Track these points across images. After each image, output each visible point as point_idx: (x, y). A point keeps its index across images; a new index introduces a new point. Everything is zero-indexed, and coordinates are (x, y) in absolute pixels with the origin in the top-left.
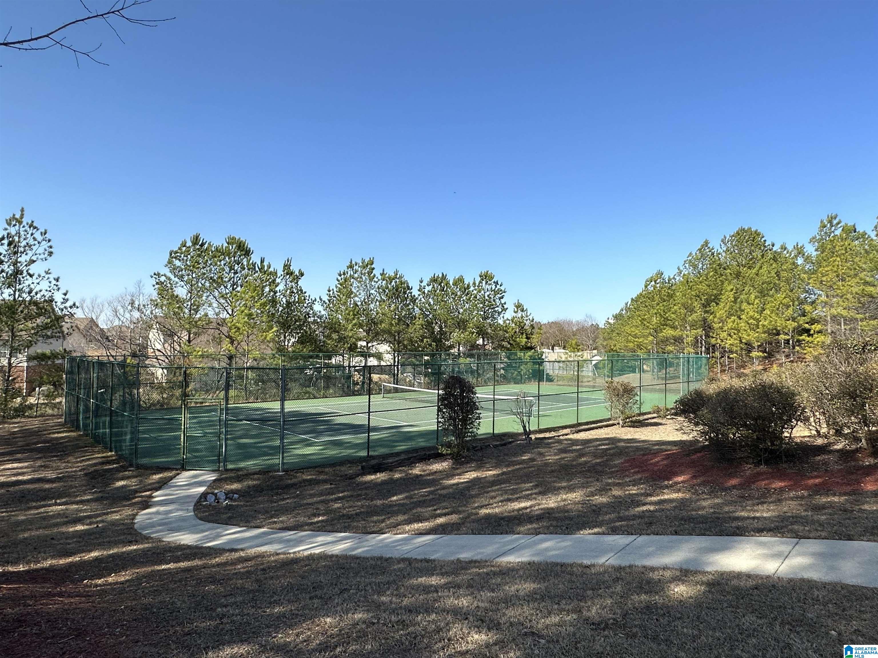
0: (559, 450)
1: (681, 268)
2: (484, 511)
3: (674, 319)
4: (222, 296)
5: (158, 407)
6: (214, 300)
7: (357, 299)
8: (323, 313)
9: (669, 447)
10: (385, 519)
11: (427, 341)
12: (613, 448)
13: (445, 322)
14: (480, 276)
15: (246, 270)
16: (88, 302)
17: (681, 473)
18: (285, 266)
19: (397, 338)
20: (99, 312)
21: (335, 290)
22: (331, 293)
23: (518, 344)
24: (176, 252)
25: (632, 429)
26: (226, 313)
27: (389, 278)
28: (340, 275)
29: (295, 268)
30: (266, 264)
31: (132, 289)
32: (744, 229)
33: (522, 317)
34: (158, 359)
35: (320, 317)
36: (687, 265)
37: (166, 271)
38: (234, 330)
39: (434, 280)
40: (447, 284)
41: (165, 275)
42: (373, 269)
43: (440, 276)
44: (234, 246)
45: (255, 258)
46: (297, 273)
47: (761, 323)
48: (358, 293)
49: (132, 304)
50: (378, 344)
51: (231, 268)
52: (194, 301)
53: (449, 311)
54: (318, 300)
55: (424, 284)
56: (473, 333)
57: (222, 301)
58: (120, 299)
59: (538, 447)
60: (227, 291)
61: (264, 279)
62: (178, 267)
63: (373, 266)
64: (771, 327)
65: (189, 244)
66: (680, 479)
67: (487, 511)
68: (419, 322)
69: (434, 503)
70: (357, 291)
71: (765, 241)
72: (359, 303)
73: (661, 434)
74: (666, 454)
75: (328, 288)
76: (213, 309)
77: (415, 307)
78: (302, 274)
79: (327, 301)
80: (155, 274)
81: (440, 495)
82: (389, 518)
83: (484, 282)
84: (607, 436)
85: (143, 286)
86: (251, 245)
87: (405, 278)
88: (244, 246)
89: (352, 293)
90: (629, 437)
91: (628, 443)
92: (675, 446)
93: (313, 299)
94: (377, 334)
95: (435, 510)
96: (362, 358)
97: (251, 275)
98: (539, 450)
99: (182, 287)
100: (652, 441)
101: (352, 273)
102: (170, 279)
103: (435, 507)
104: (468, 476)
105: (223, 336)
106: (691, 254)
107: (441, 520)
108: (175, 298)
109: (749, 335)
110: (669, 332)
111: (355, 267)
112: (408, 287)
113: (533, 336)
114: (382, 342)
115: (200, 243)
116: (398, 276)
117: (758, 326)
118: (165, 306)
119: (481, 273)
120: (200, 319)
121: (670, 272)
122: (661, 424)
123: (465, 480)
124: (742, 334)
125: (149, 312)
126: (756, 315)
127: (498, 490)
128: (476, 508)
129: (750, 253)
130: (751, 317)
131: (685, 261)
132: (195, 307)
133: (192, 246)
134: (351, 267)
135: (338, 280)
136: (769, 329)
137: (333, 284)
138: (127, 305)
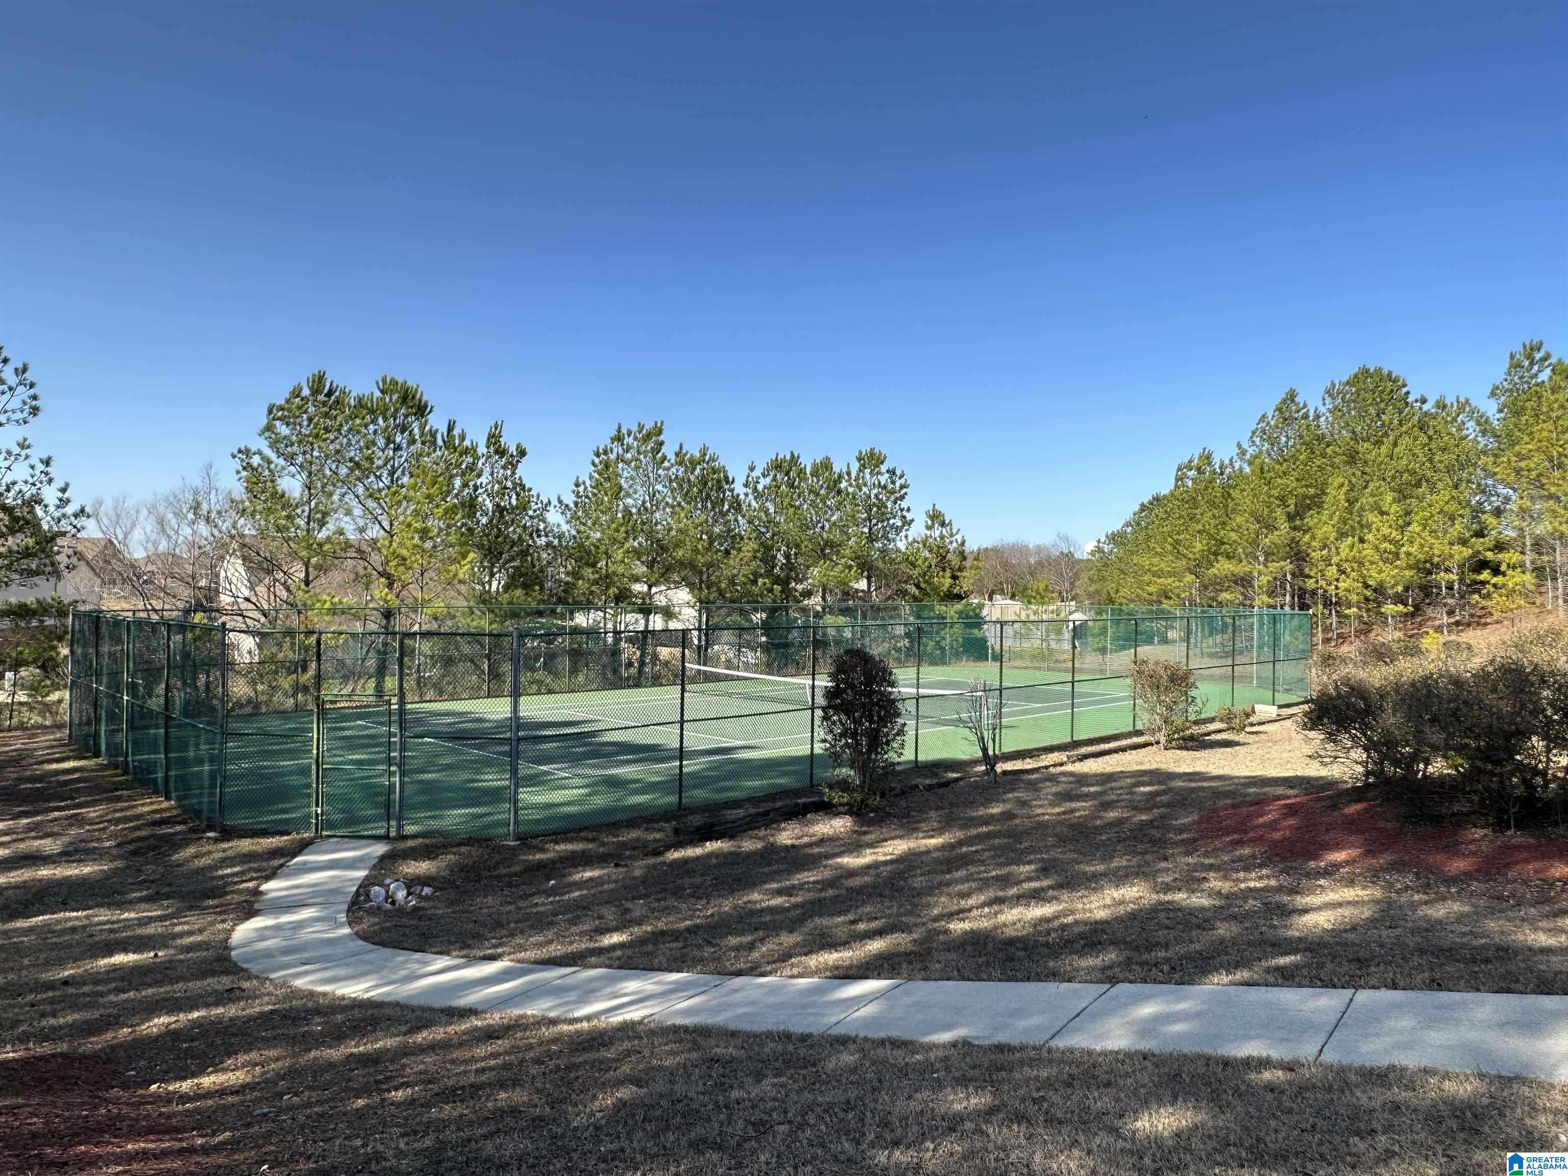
0: (1056, 794)
1: (1245, 445)
2: (958, 927)
3: (1235, 541)
4: (371, 496)
5: (248, 710)
6: (355, 503)
7: (630, 501)
8: (565, 527)
9: (1280, 791)
10: (754, 941)
11: (765, 584)
12: (1165, 792)
13: (797, 546)
14: (859, 460)
15: (419, 445)
16: (108, 505)
17: (1338, 846)
18: (491, 436)
19: (705, 577)
20: (129, 525)
21: (588, 483)
22: (581, 489)
23: (935, 589)
24: (281, 408)
25: (1185, 753)
26: (377, 527)
27: (691, 461)
28: (598, 455)
29: (509, 442)
30: (456, 432)
31: (196, 481)
32: (1367, 371)
33: (942, 537)
34: (244, 617)
35: (560, 537)
36: (1257, 440)
37: (263, 445)
38: (394, 563)
39: (777, 466)
40: (802, 471)
41: (259, 453)
42: (662, 443)
43: (788, 457)
44: (395, 397)
45: (437, 422)
46: (513, 450)
47: (1404, 549)
48: (631, 491)
49: (196, 508)
50: (669, 589)
51: (389, 440)
52: (317, 505)
53: (804, 527)
54: (555, 502)
55: (757, 472)
56: (850, 567)
57: (371, 504)
58: (171, 499)
59: (1013, 790)
60: (381, 484)
61: (453, 461)
62: (285, 437)
63: (661, 438)
64: (1421, 557)
65: (306, 392)
66: (1340, 856)
67: (966, 926)
68: (749, 547)
69: (844, 907)
70: (630, 487)
71: (1408, 393)
72: (634, 510)
73: (1248, 764)
74: (1286, 805)
75: (574, 481)
76: (353, 519)
77: (740, 518)
78: (522, 453)
79: (572, 505)
80: (240, 451)
81: (850, 890)
82: (762, 940)
83: (867, 471)
84: (1143, 768)
85: (216, 473)
86: (428, 396)
87: (722, 461)
88: (414, 397)
89: (620, 488)
90: (1185, 768)
91: (1190, 781)
92: (1291, 787)
93: (545, 501)
94: (668, 569)
95: (854, 922)
96: (640, 616)
97: (429, 455)
98: (1016, 794)
99: (293, 476)
100: (1237, 777)
101: (621, 452)
102: (269, 462)
103: (850, 917)
104: (890, 850)
105: (374, 572)
106: (1264, 416)
107: (876, 946)
108: (280, 497)
109: (1380, 572)
110: (1223, 567)
111: (629, 440)
112: (726, 478)
113: (964, 574)
114: (677, 585)
115: (326, 391)
116: (707, 458)
117: (1397, 556)
118: (261, 513)
119: (861, 453)
120: (328, 540)
121: (1223, 453)
122: (1237, 744)
123: (889, 858)
124: (1368, 570)
125: (228, 524)
126: (1394, 533)
127: (967, 879)
128: (937, 919)
129: (1378, 415)
130: (1385, 538)
131: (1254, 433)
132: (319, 516)
133: (312, 395)
134: (619, 438)
135: (594, 464)
136: (1419, 561)
137: (586, 472)
138: (185, 511)
